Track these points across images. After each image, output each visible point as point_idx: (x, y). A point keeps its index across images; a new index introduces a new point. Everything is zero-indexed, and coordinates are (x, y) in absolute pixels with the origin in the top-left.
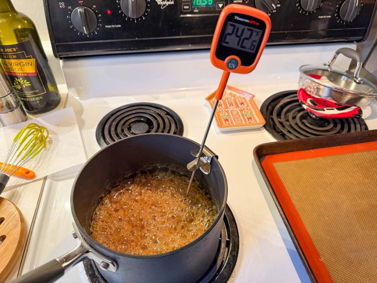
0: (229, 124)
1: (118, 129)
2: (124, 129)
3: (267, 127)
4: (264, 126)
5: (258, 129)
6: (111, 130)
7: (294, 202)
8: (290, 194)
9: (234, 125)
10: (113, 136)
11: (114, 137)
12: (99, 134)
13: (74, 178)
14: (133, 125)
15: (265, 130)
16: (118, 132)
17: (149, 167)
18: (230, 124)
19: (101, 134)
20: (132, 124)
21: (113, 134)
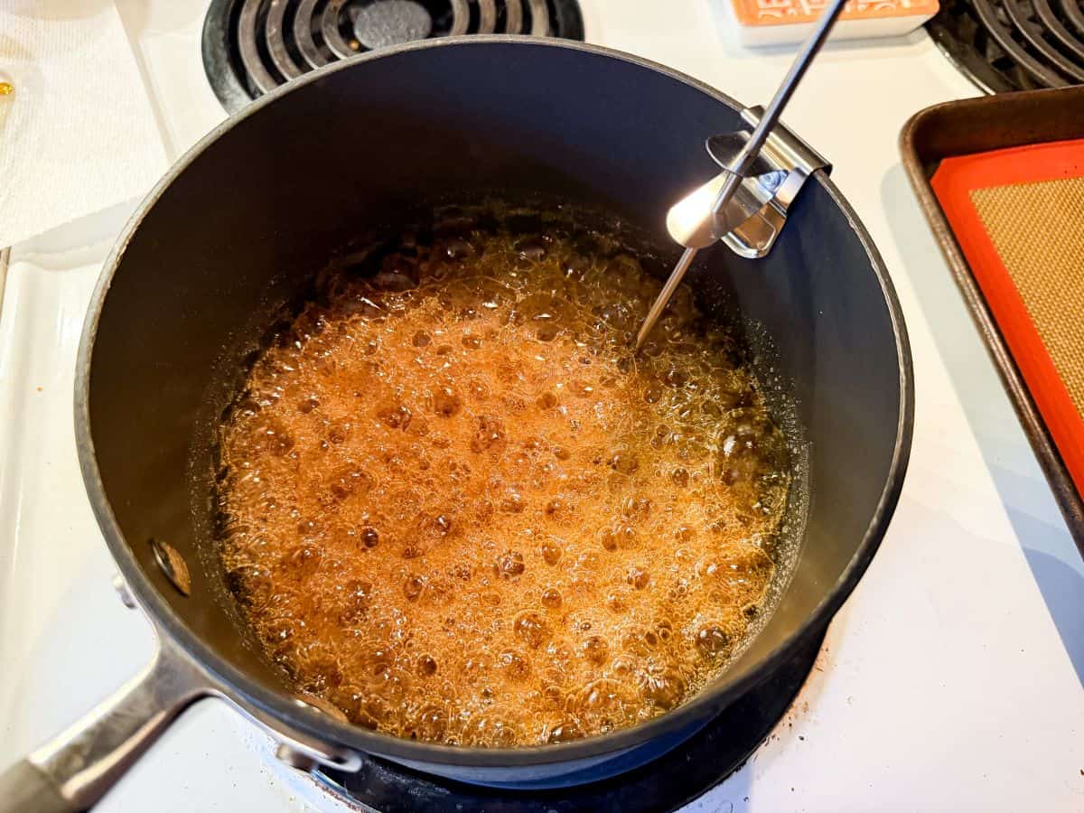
0: (784, 11)
1: (296, 28)
2: (324, 30)
3: (939, 27)
4: (928, 26)
5: (902, 38)
6: (268, 35)
7: (1057, 359)
8: (1041, 325)
9: (803, 14)
10: (277, 63)
11: (283, 63)
12: (214, 54)
13: (97, 261)
14: (357, 14)
15: (929, 41)
16: (299, 43)
17: (457, 213)
18: (790, 11)
19: (223, 54)
20: (353, 11)
21: (275, 53)
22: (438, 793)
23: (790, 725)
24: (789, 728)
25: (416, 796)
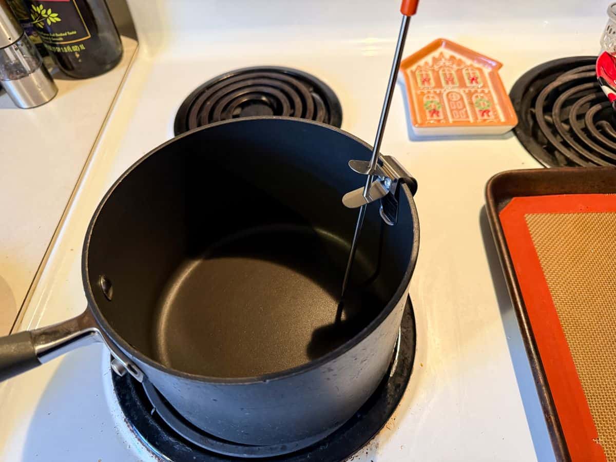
0: (439, 121)
1: (214, 114)
3: (519, 131)
4: (514, 130)
5: (502, 136)
9: (449, 123)
18: (442, 121)
22: (187, 449)
23: (367, 453)
24: (366, 454)
25: (176, 449)
